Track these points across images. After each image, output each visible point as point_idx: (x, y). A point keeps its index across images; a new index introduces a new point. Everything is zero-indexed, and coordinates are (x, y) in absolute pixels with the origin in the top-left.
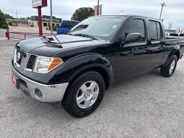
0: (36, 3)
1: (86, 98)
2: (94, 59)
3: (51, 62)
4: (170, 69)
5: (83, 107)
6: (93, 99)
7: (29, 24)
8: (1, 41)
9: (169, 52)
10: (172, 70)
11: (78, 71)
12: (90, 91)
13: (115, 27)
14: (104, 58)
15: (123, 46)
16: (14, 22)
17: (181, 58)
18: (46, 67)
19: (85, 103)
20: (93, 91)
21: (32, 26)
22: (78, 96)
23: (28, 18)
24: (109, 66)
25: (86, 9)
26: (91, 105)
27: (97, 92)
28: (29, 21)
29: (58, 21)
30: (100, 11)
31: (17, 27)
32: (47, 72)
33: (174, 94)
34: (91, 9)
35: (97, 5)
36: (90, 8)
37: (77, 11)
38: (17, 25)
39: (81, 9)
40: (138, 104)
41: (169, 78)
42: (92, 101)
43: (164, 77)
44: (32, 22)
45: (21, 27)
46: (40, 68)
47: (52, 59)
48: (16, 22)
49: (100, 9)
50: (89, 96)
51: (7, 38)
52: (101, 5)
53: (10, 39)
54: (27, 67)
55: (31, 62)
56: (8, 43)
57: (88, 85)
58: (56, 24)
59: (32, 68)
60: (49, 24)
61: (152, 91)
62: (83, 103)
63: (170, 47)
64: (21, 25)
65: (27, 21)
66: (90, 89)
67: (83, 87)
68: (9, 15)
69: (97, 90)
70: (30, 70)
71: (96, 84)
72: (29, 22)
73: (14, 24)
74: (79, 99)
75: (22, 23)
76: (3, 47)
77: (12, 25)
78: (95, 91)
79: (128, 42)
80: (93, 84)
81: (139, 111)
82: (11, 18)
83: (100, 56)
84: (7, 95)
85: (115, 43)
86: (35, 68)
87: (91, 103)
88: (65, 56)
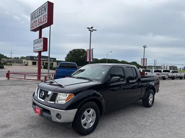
0: (37, 49)
1: (87, 121)
2: (91, 94)
3: (67, 97)
4: (150, 101)
5: (86, 128)
6: (92, 122)
7: (23, 63)
8: (2, 81)
9: (145, 88)
10: (151, 101)
11: (83, 102)
12: (89, 116)
13: (104, 73)
14: (98, 93)
15: (110, 85)
16: (8, 62)
17: (158, 91)
18: (63, 100)
19: (87, 125)
20: (92, 116)
21: (26, 65)
22: (82, 119)
23: (22, 58)
24: (102, 99)
25: (79, 50)
26: (90, 127)
27: (94, 117)
28: (24, 60)
29: (52, 60)
30: (92, 53)
31: (11, 66)
32: (64, 103)
33: (152, 119)
34: (84, 50)
35: (89, 49)
36: (82, 50)
37: (71, 52)
38: (11, 65)
39: (74, 50)
40: (124, 126)
41: (150, 108)
42: (91, 124)
43: (146, 108)
44: (26, 61)
45: (15, 67)
46: (59, 100)
47: (68, 95)
48: (11, 62)
49: (91, 52)
50: (89, 119)
51: (7, 78)
52: (92, 49)
53: (10, 79)
54: (50, 101)
55: (54, 97)
56: (9, 83)
57: (89, 111)
58: (50, 63)
59: (54, 101)
60: (43, 63)
61: (136, 118)
62: (85, 125)
63: (145, 84)
64: (15, 64)
65: (22, 61)
66: (90, 115)
67: (86, 113)
68: (3, 55)
69: (94, 115)
70: (53, 102)
71: (94, 111)
72: (23, 62)
73: (8, 64)
74: (83, 121)
75: (16, 62)
76: (6, 87)
77: (7, 65)
78: (93, 116)
79: (112, 82)
80: (92, 111)
81: (124, 131)
82: (6, 57)
83: (95, 92)
84: (27, 124)
85: (105, 83)
86: (56, 101)
87: (91, 125)
88: (75, 92)
